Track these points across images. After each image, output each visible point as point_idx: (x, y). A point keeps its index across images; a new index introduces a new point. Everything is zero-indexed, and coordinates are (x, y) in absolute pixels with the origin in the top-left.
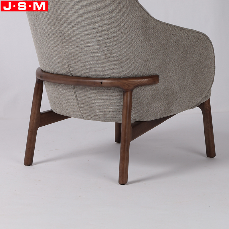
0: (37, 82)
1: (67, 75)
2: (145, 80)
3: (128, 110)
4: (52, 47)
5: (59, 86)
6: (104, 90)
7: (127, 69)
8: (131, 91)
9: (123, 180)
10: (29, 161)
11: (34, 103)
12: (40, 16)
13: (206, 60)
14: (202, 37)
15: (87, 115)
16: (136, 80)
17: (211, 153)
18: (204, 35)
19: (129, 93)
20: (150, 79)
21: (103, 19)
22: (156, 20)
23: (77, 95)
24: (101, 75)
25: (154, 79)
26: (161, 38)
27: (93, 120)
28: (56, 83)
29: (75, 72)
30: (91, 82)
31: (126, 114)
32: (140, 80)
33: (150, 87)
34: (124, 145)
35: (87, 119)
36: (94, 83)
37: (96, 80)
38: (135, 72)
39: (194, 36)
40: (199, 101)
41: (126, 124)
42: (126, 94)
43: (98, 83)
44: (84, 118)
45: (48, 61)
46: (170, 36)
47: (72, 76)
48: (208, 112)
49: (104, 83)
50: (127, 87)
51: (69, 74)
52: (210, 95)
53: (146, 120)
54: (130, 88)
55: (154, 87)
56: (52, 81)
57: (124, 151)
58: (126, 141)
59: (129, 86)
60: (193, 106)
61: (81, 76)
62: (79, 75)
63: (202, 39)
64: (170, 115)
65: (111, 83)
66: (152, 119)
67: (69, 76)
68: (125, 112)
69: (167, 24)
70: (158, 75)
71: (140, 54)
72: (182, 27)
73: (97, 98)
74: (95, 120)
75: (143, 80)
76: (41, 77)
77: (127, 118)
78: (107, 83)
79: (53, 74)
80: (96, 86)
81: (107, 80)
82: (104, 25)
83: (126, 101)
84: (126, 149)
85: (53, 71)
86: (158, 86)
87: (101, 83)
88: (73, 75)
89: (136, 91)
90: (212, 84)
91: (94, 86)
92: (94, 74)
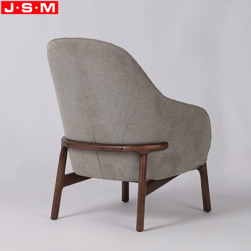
0: (62, 149)
1: (91, 143)
2: (158, 146)
3: (143, 170)
4: (79, 120)
5: (83, 152)
6: (124, 155)
7: (143, 137)
8: (146, 155)
9: (140, 227)
10: (55, 216)
11: (60, 167)
12: (70, 95)
13: (204, 130)
14: (201, 111)
15: (107, 175)
16: (150, 146)
17: (207, 207)
18: (202, 109)
19: (144, 156)
20: (161, 145)
21: (125, 97)
22: (166, 97)
23: (100, 159)
24: (121, 142)
25: (164, 145)
26: (170, 112)
27: (113, 180)
28: (81, 149)
29: (99, 140)
30: (113, 148)
31: (142, 173)
32: (153, 146)
33: (161, 152)
34: (141, 199)
35: (107, 179)
36: (116, 149)
37: (117, 146)
38: (149, 140)
39: (195, 110)
40: (199, 164)
41: (142, 182)
42: (142, 157)
43: (119, 149)
44: (104, 179)
45: (74, 131)
46: (177, 110)
47: (96, 144)
48: (205, 173)
49: (124, 148)
50: (143, 152)
51: (93, 142)
52: (207, 159)
53: (157, 179)
54: (146, 153)
55: (164, 151)
56: (79, 148)
57: (141, 204)
58: (142, 196)
59: (144, 151)
60: (194, 168)
61: (104, 143)
62: (102, 142)
63: (201, 112)
64: (176, 175)
65: (130, 149)
66: (162, 178)
67: (93, 143)
68: (141, 172)
69: (175, 101)
70: (167, 143)
71: (153, 125)
72: (185, 103)
73: (117, 161)
74: (114, 180)
75: (156, 146)
76: (68, 144)
77: (143, 177)
78: (126, 149)
79: (78, 142)
80: (117, 151)
81: (126, 146)
82: (125, 102)
83: (142, 163)
84: (142, 202)
85: (79, 140)
86: (167, 151)
87: (122, 149)
88: (97, 142)
89: (150, 155)
90: (209, 149)
91: (115, 152)
92: (115, 141)
